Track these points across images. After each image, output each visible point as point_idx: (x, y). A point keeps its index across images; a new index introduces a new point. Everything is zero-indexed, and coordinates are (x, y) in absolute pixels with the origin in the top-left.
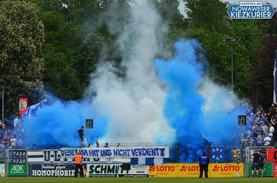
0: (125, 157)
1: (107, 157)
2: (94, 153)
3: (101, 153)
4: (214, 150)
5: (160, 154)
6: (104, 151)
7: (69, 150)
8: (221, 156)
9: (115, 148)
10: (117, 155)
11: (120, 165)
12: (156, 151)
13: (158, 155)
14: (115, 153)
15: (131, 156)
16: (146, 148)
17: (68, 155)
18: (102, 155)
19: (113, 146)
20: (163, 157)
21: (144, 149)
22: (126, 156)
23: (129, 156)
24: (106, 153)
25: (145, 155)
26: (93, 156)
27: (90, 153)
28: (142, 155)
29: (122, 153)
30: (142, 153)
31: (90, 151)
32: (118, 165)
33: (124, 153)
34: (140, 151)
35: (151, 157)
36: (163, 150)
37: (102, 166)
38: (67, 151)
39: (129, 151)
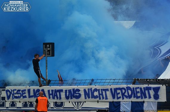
0: (102, 100)
1: (74, 100)
2: (55, 94)
3: (66, 95)
5: (152, 96)
6: (70, 91)
7: (19, 90)
9: (87, 87)
10: (89, 98)
12: (147, 92)
13: (150, 97)
14: (87, 94)
15: (110, 99)
16: (131, 86)
17: (16, 97)
18: (67, 98)
19: (84, 84)
20: (157, 101)
21: (128, 88)
22: (103, 98)
23: (107, 98)
24: (73, 94)
25: (130, 97)
26: (54, 98)
27: (49, 94)
28: (127, 97)
29: (96, 94)
30: (126, 94)
31: (49, 91)
33: (99, 94)
34: (124, 91)
35: (140, 100)
36: (157, 90)
38: (15, 92)
39: (106, 90)
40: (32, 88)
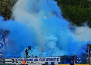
5: (57, 60)
6: (35, 59)
9: (39, 58)
10: (40, 61)
17: (21, 61)
25: (51, 61)
26: (31, 61)
31: (29, 59)
34: (49, 59)
39: (44, 59)
40: (25, 58)
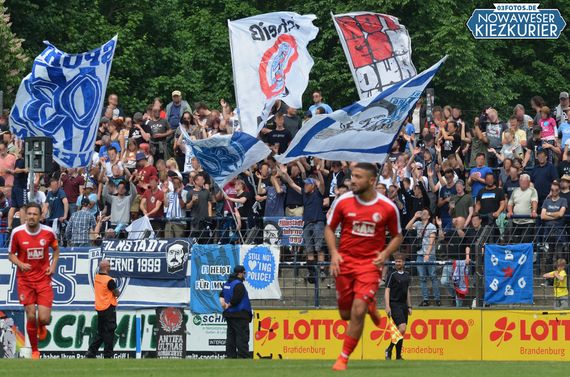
4: (495, 260)
8: (522, 283)
11: (148, 314)
32: (139, 315)
37: (82, 320)
